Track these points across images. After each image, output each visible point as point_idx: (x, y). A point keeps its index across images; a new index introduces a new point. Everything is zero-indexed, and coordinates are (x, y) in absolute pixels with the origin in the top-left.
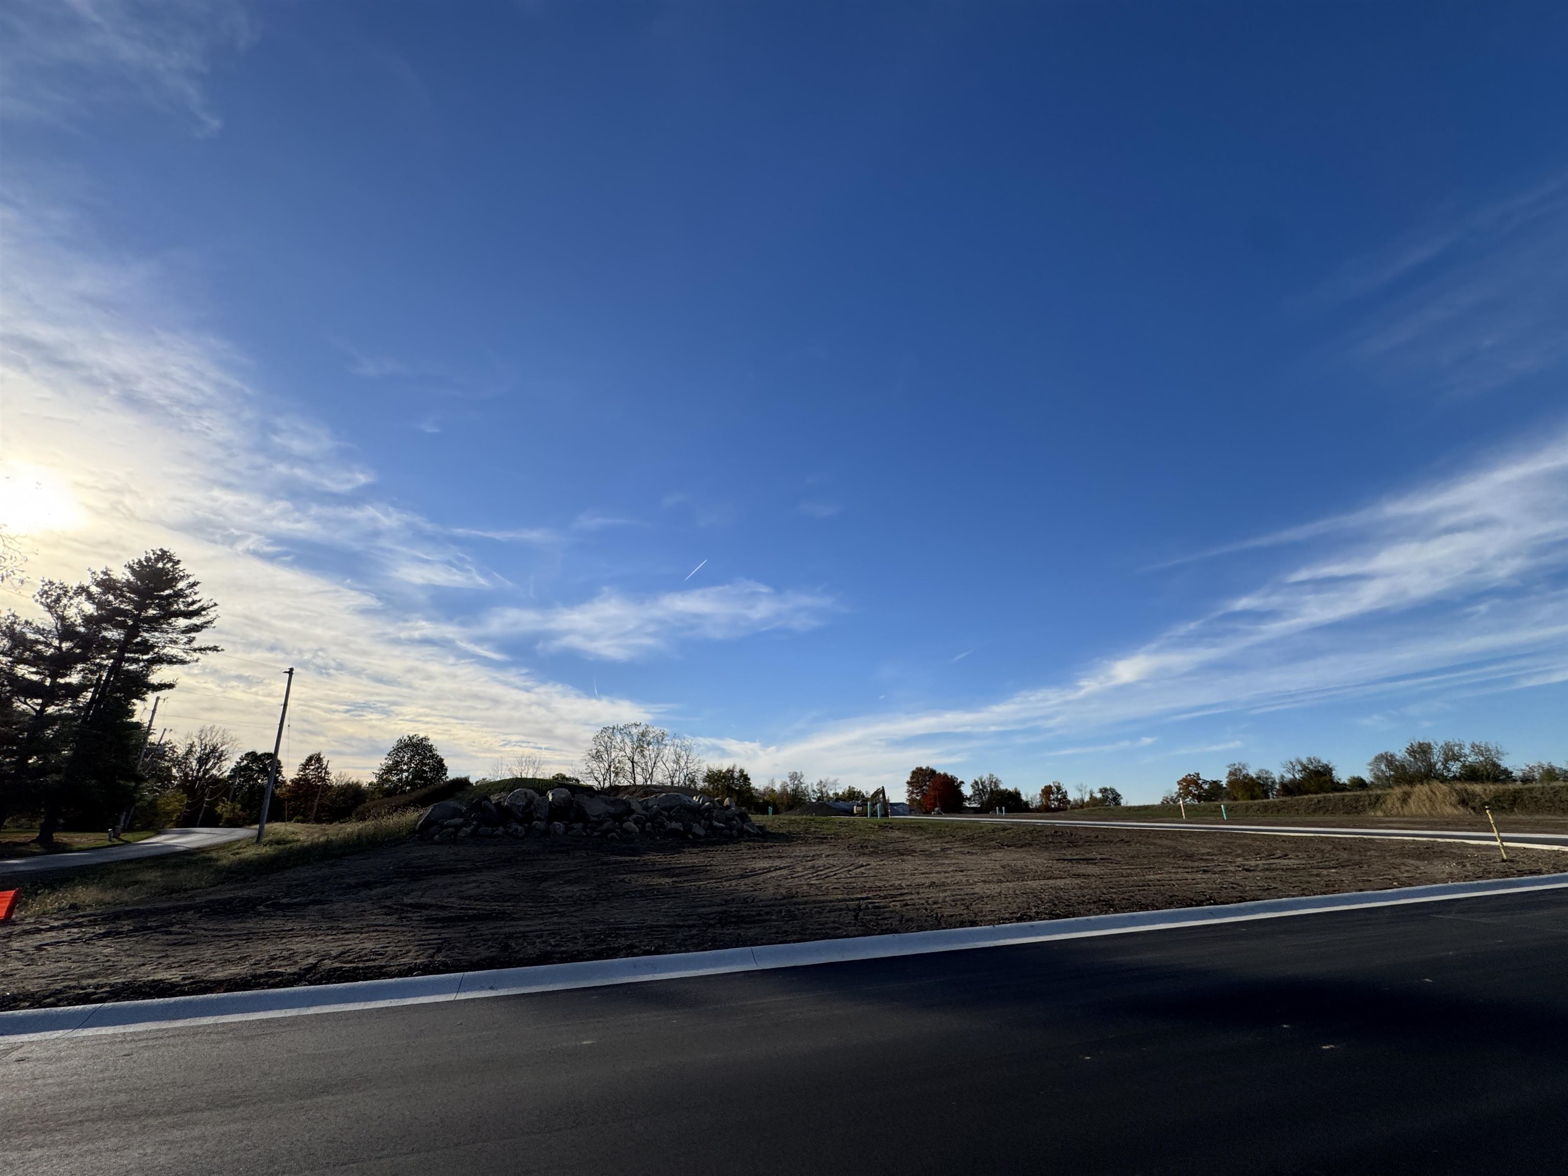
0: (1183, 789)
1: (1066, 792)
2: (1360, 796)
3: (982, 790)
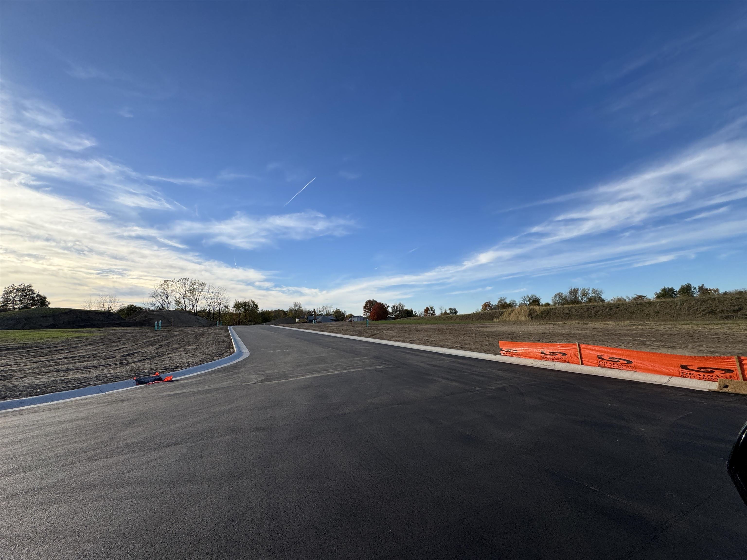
0: (484, 308)
1: (435, 310)
3: (396, 309)
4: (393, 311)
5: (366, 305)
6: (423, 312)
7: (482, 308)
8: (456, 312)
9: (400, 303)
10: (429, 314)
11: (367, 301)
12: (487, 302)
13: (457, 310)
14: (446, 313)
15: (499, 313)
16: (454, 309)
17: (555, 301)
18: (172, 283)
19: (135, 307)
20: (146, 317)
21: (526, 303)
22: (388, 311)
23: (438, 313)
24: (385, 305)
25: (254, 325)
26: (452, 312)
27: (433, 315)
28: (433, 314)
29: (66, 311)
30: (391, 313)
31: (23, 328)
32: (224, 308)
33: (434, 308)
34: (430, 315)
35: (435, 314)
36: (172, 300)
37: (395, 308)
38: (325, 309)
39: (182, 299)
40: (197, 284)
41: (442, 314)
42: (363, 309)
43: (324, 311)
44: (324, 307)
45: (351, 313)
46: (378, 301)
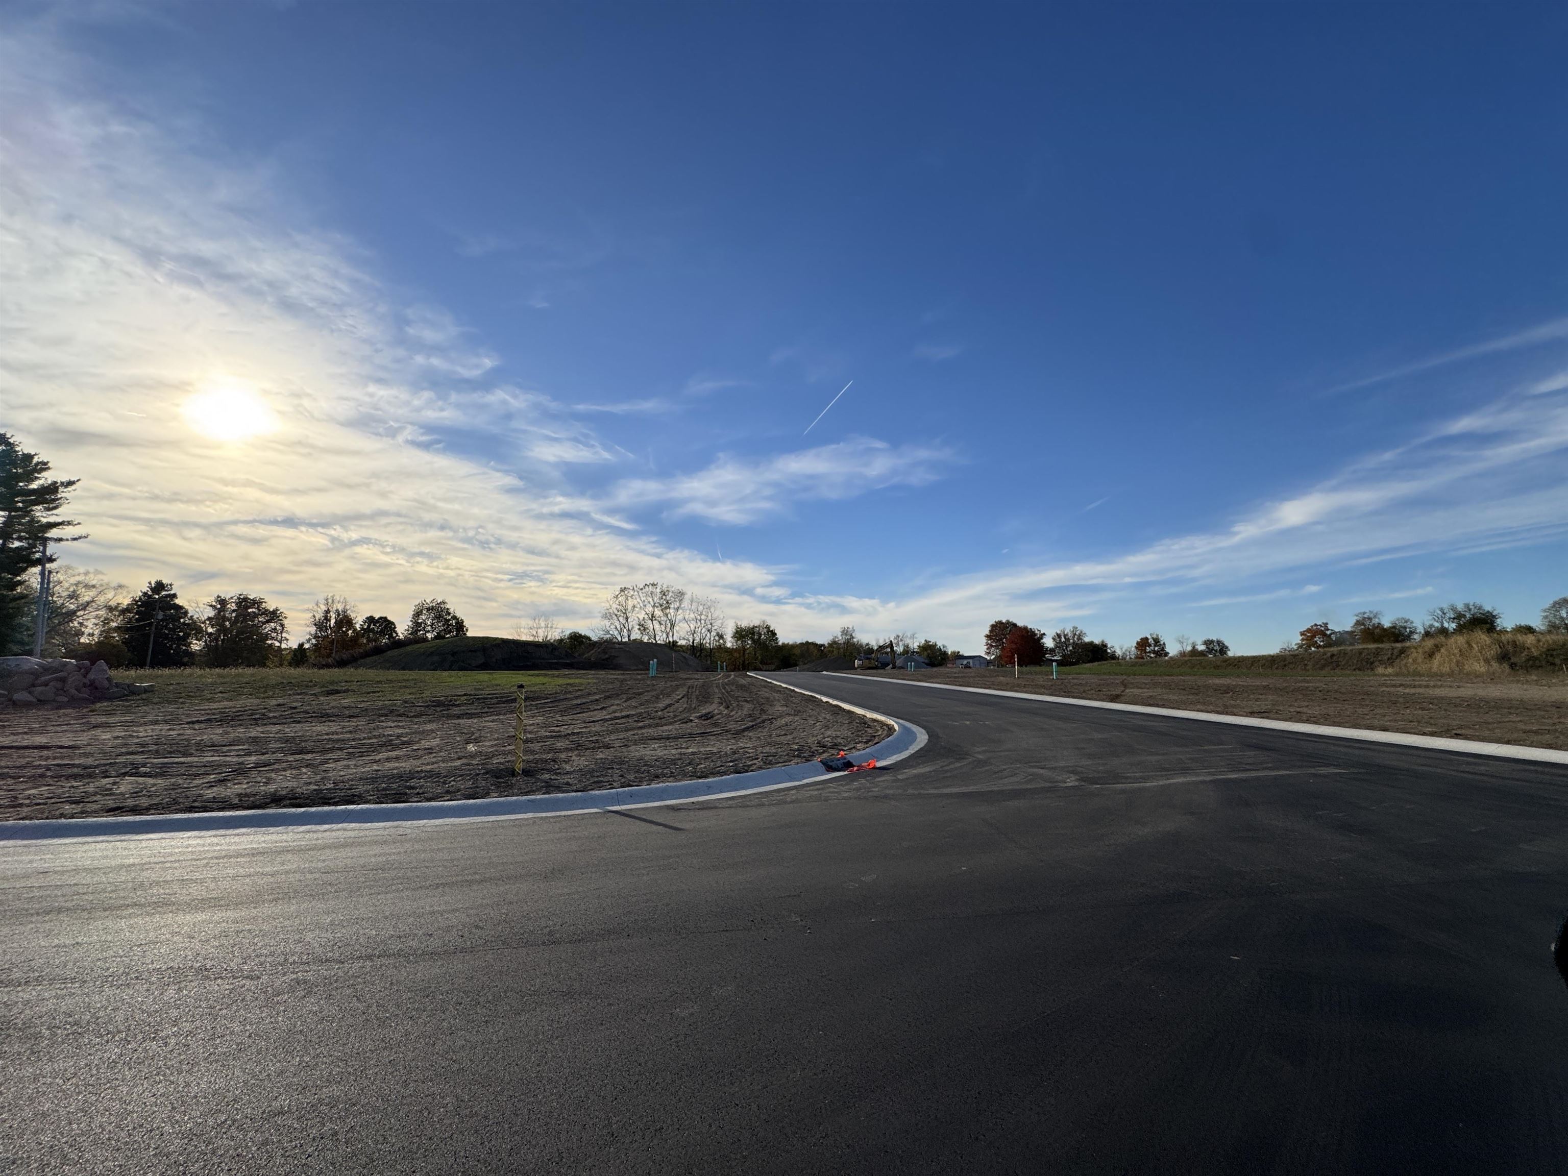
0: (1307, 640)
1: (1164, 644)
2: (1382, 649)
3: (1065, 642)
4: (1056, 647)
5: (991, 631)
6: (1133, 649)
7: (1303, 640)
8: (1223, 649)
9: (1075, 628)
10: (1149, 652)
11: (993, 622)
12: (1316, 625)
13: (1226, 644)
14: (1194, 652)
15: (1390, 652)
16: (1219, 642)
17: (1553, 620)
18: (632, 593)
19: (580, 635)
20: (606, 653)
21: (1446, 625)
22: (1043, 646)
23: (1173, 649)
24: (1037, 632)
25: (774, 670)
26: (1213, 649)
27: (1160, 655)
28: (1161, 652)
29: (497, 642)
30: (1052, 651)
31: (450, 669)
32: (717, 638)
33: (1163, 640)
34: (1152, 655)
35: (1166, 654)
36: (633, 623)
37: (1063, 640)
38: (901, 640)
39: (650, 621)
40: (671, 594)
41: (1183, 654)
42: (984, 640)
43: (899, 645)
44: (898, 636)
45: (957, 650)
46: (1020, 624)
